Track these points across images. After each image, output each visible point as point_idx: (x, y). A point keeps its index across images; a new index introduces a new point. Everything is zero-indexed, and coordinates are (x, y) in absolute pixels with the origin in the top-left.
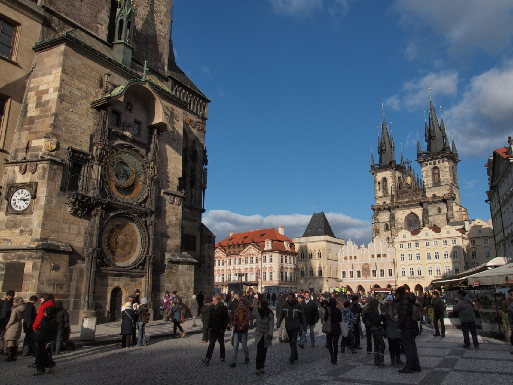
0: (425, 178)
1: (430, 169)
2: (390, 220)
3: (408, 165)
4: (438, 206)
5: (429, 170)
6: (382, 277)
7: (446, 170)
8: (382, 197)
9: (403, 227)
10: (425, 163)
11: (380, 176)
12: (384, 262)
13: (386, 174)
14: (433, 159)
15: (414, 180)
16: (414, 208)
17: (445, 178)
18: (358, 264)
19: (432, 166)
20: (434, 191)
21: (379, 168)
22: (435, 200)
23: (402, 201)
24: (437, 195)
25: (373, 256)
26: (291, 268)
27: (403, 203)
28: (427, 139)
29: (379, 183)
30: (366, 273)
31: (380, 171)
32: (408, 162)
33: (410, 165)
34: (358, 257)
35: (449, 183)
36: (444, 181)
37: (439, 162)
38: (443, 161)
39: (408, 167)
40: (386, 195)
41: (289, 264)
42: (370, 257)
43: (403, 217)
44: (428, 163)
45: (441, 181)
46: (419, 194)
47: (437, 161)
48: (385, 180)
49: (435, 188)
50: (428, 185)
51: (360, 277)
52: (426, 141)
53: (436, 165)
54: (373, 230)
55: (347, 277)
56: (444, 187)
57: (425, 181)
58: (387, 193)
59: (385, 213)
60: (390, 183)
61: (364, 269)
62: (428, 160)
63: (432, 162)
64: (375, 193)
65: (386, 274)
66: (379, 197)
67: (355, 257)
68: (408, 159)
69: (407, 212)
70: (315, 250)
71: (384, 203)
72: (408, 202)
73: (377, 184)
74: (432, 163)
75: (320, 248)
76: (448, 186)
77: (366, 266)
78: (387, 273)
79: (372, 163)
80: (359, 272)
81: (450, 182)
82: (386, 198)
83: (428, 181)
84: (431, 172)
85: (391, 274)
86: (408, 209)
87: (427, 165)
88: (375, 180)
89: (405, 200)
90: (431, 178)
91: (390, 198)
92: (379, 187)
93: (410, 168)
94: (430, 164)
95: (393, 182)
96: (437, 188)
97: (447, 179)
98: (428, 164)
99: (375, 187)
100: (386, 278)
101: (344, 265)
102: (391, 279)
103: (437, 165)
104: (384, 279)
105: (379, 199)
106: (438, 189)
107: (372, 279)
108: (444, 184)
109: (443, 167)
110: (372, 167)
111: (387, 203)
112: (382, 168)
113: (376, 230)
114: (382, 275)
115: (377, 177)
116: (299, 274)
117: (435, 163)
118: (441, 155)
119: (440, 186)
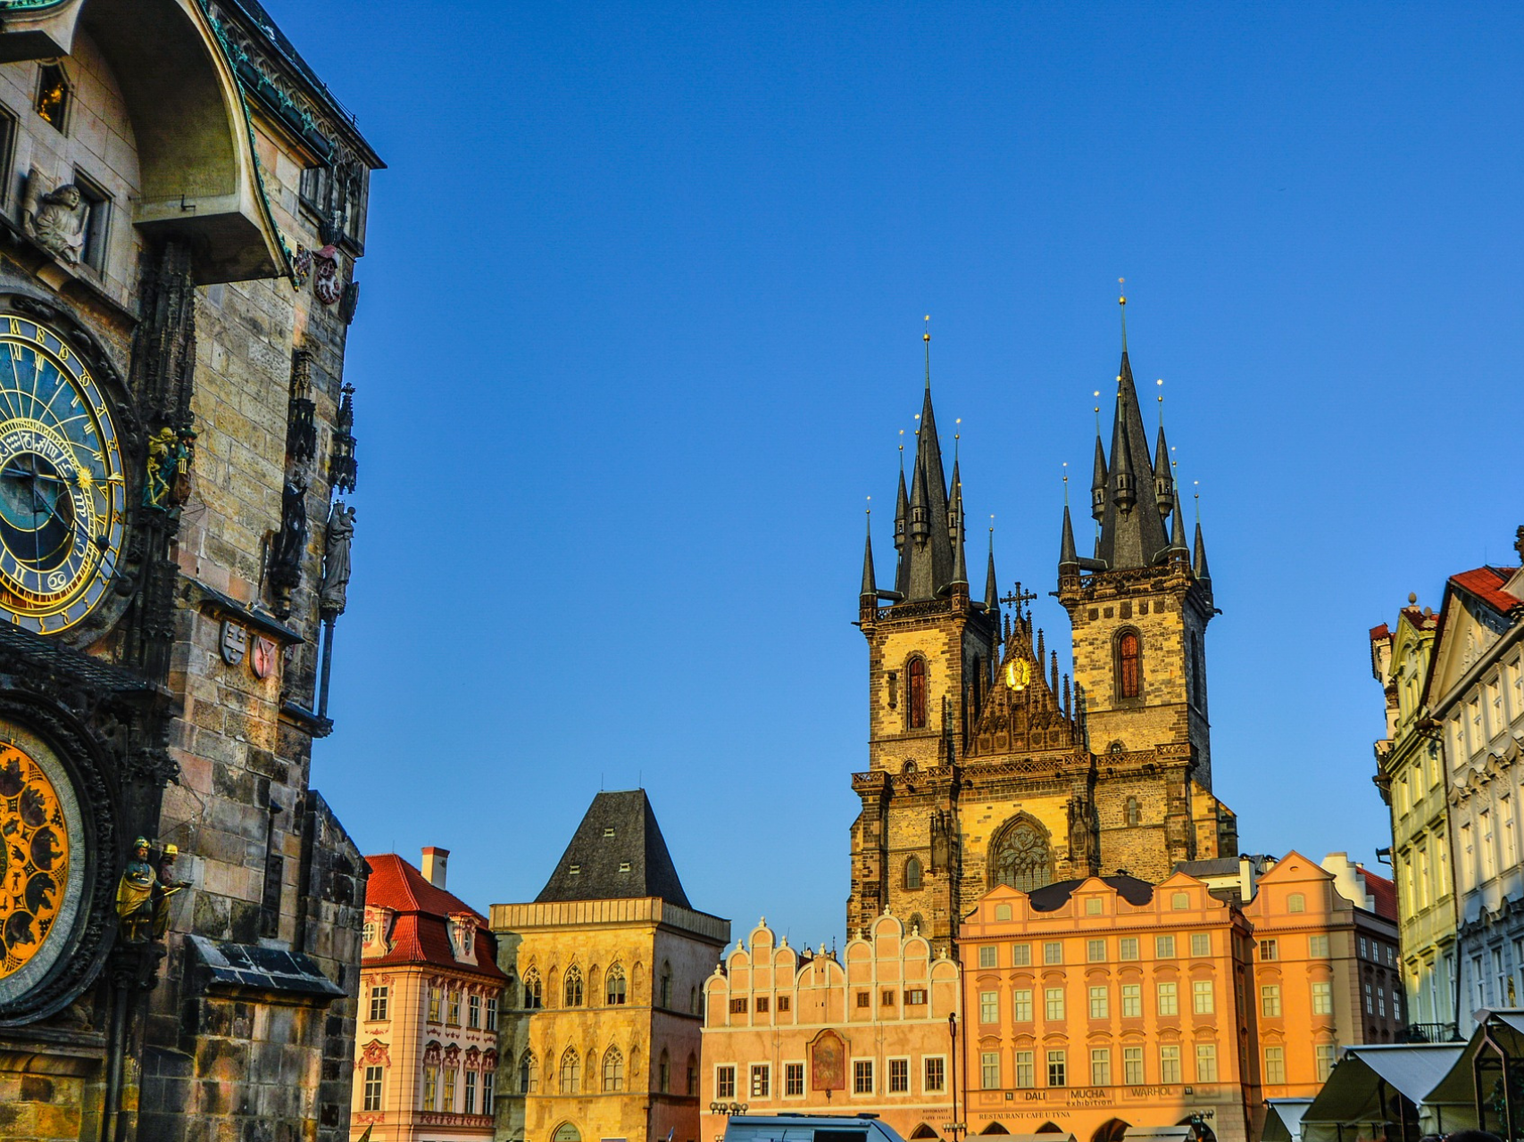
0: (1082, 669)
1: (1107, 635)
2: (933, 841)
3: (1019, 610)
4: (1128, 793)
5: (1102, 637)
6: (898, 1095)
7: (1167, 646)
8: (901, 739)
9: (983, 874)
10: (1089, 607)
11: (898, 647)
12: (911, 1027)
13: (922, 642)
14: (1121, 592)
15: (1042, 674)
16: (1030, 797)
17: (1162, 676)
18: (794, 1034)
19: (1116, 622)
20: (1117, 728)
21: (895, 613)
22: (1118, 767)
23: (983, 761)
24: (1130, 747)
25: (863, 999)
26: (473, 1051)
27: (991, 769)
28: (1101, 508)
29: (892, 676)
30: (827, 1074)
31: (899, 627)
32: (1020, 598)
33: (1024, 610)
34: (794, 1004)
35: (1177, 700)
36: (1159, 690)
37: (1144, 610)
38: (1160, 608)
39: (1019, 616)
40: (920, 731)
41: (463, 1032)
42: (847, 1003)
43: (987, 832)
44: (1101, 607)
45: (1147, 688)
46: (1055, 737)
47: (1135, 604)
48: (916, 666)
49: (1120, 717)
50: (1094, 702)
51: (800, 1091)
52: (1096, 516)
53: (1131, 622)
54: (854, 883)
55: (777, 1092)
56: (1155, 716)
57: (1086, 686)
58: (922, 723)
59: (908, 812)
60: (941, 683)
61: (817, 1057)
62: (1102, 598)
63: (1116, 605)
64: (874, 718)
65: (916, 1080)
66: (891, 739)
67: (784, 1004)
68: (1018, 584)
69: (1004, 810)
70: (594, 968)
71: (909, 764)
72: (1009, 766)
73: (885, 680)
74: (1117, 612)
75: (622, 955)
76: (1170, 711)
77: (830, 1044)
78: (917, 1076)
79: (868, 586)
80: (794, 1072)
81: (1180, 696)
82: (918, 743)
83: (1093, 683)
84: (1108, 646)
85: (934, 1081)
86: (1005, 798)
87: (1093, 615)
88: (875, 663)
89: (997, 761)
90: (1107, 676)
91: (934, 745)
92: (892, 695)
93: (1025, 625)
94: (1109, 613)
95: (951, 677)
96: (1128, 717)
97: (1169, 682)
98: (1101, 613)
99: (874, 691)
100: (916, 1097)
101: (730, 1035)
102: (935, 1099)
103: (1135, 621)
104: (904, 1101)
105: (886, 746)
106: (1132, 721)
107: (850, 1102)
108: (1158, 702)
109: (1157, 630)
110: (868, 604)
111: (922, 767)
112: (908, 612)
113: (866, 884)
114: (898, 1083)
115: (884, 649)
116: (509, 1077)
117: (1127, 613)
118: (1152, 580)
119: (1141, 709)
